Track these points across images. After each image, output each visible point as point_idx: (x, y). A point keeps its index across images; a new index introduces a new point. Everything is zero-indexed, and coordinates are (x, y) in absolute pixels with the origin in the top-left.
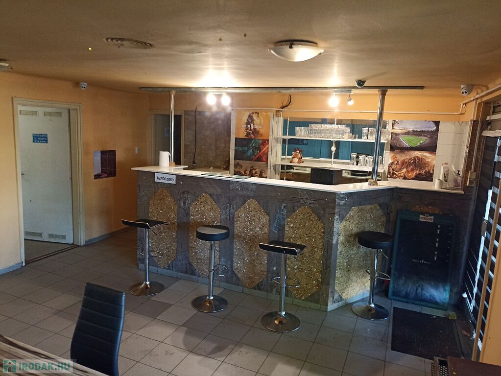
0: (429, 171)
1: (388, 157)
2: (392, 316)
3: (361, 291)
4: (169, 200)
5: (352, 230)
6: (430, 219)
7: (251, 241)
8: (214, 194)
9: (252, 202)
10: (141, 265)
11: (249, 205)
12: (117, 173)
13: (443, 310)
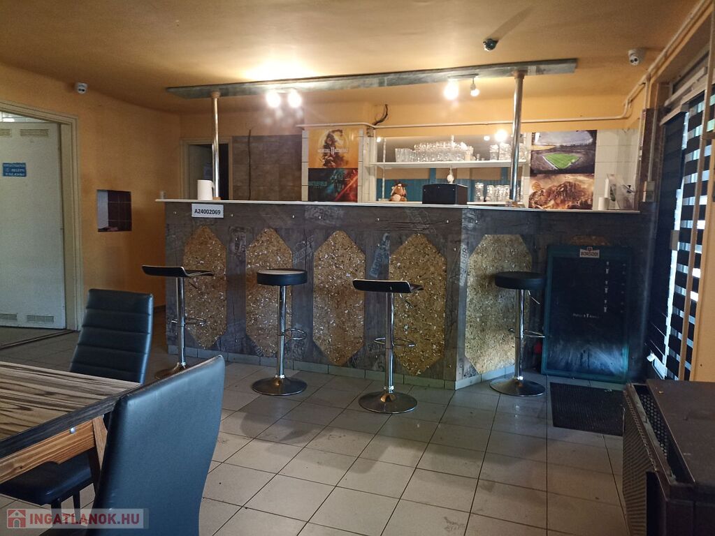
0: (586, 201)
1: (528, 186)
2: (549, 392)
3: (502, 363)
4: (214, 244)
5: (486, 269)
6: (595, 254)
7: (339, 296)
8: (282, 229)
9: (339, 236)
10: (172, 348)
11: (334, 240)
12: (133, 225)
13: (620, 383)
